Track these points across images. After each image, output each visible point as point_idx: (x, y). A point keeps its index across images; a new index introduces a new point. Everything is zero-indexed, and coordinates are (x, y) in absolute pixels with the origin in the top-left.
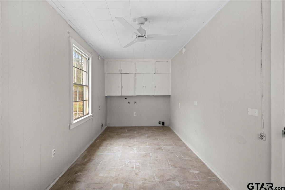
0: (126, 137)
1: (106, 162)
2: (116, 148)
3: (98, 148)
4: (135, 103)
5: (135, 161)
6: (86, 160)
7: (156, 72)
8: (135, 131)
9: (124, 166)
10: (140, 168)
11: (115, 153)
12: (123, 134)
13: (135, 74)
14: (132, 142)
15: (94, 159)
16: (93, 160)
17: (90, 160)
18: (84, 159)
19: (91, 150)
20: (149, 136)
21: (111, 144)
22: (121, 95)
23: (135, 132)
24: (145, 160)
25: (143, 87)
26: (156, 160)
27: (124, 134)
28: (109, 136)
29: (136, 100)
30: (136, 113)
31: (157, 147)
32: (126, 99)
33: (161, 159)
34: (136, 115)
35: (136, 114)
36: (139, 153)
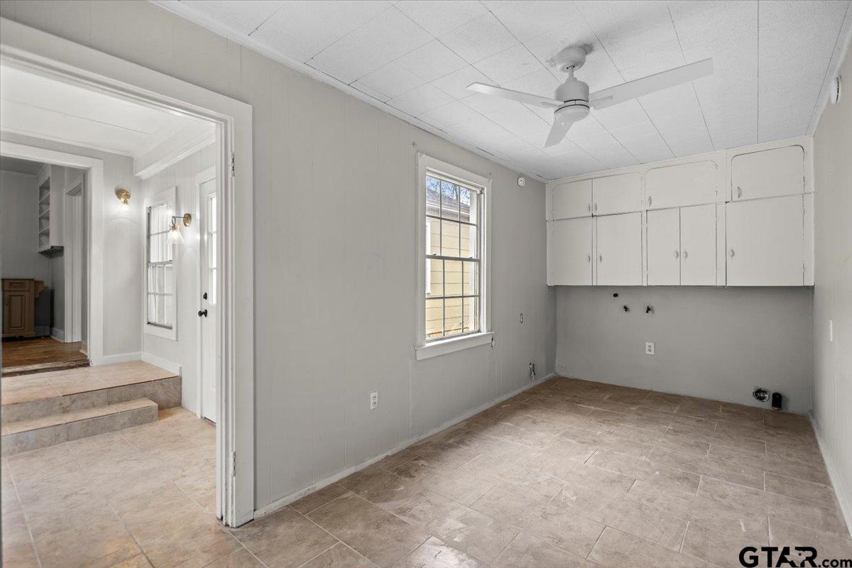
0: (593, 413)
1: (490, 458)
2: (542, 434)
3: (496, 424)
4: (649, 309)
5: (566, 484)
6: (450, 441)
7: (735, 198)
8: (633, 404)
9: (526, 483)
10: (567, 506)
11: (529, 447)
12: (588, 405)
13: (644, 214)
14: (599, 432)
15: (470, 443)
16: (467, 445)
17: (462, 442)
18: (450, 438)
19: (477, 422)
20: (675, 432)
21: (534, 422)
22: (594, 284)
23: (634, 408)
24: (600, 494)
25: (678, 255)
26: (640, 507)
27: (593, 405)
28: (542, 401)
29: (653, 301)
30: (652, 344)
31: (680, 471)
32: (616, 295)
33: (661, 509)
34: (652, 353)
35: (653, 349)
36: (598, 467)
